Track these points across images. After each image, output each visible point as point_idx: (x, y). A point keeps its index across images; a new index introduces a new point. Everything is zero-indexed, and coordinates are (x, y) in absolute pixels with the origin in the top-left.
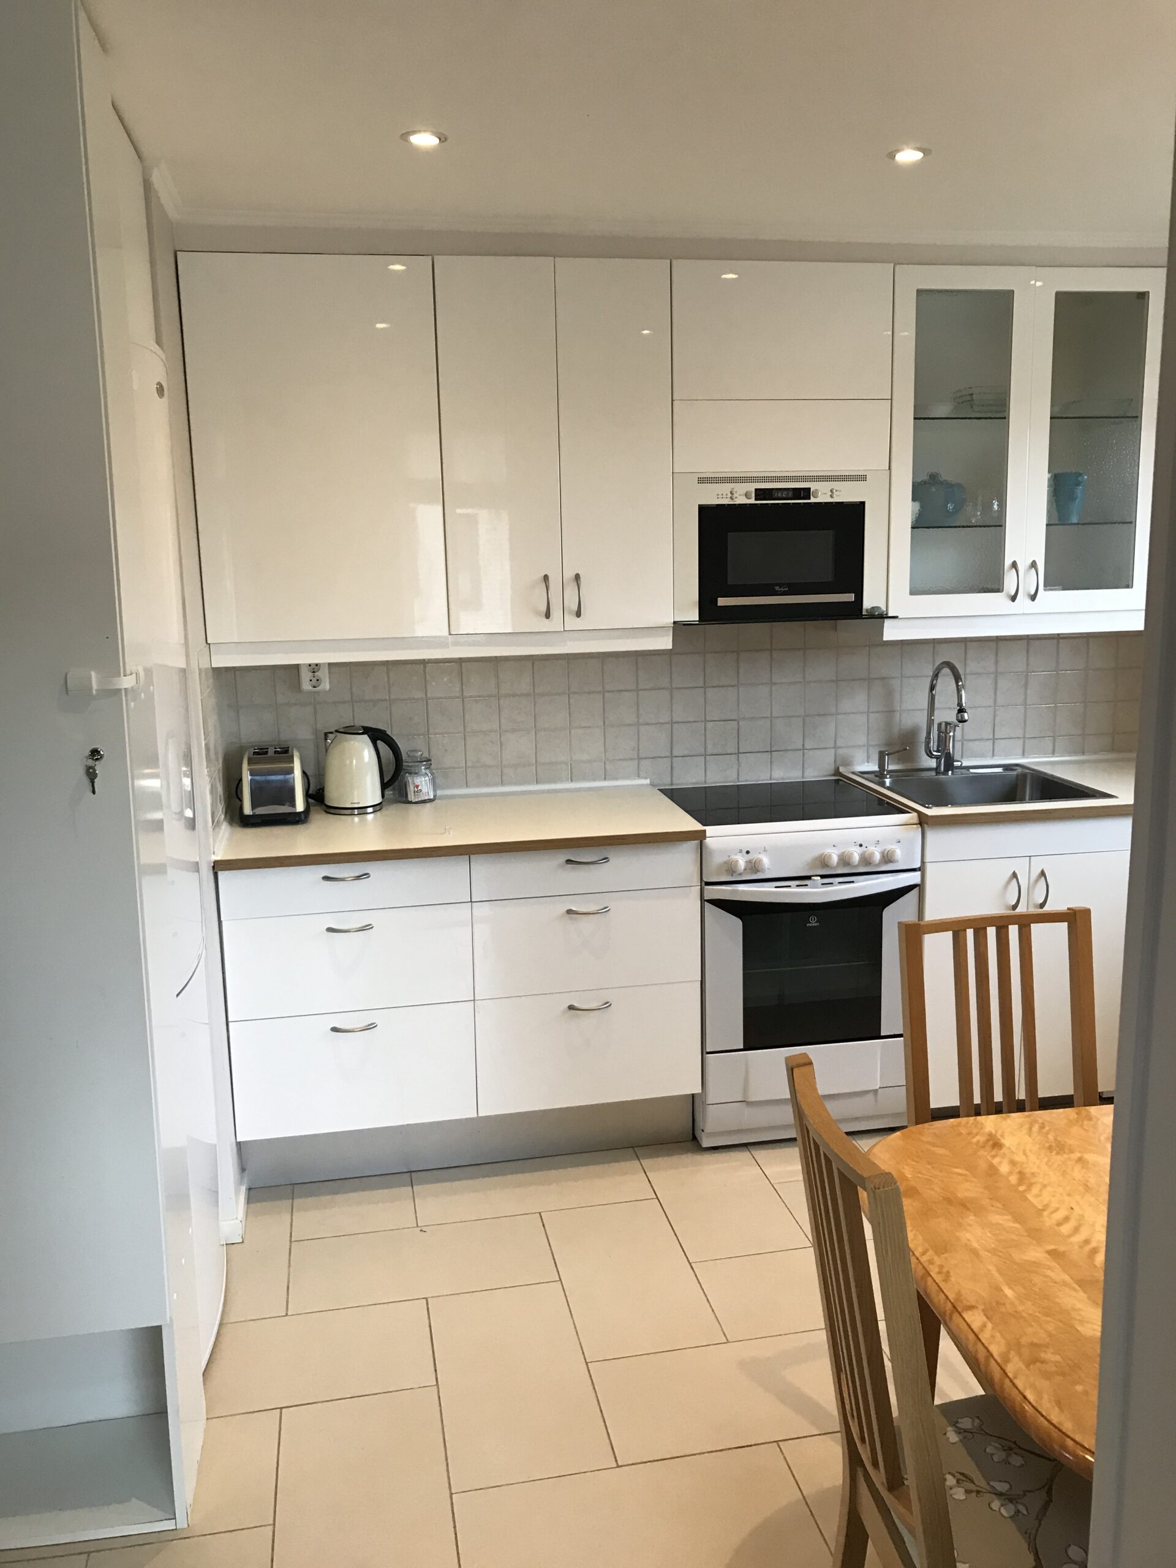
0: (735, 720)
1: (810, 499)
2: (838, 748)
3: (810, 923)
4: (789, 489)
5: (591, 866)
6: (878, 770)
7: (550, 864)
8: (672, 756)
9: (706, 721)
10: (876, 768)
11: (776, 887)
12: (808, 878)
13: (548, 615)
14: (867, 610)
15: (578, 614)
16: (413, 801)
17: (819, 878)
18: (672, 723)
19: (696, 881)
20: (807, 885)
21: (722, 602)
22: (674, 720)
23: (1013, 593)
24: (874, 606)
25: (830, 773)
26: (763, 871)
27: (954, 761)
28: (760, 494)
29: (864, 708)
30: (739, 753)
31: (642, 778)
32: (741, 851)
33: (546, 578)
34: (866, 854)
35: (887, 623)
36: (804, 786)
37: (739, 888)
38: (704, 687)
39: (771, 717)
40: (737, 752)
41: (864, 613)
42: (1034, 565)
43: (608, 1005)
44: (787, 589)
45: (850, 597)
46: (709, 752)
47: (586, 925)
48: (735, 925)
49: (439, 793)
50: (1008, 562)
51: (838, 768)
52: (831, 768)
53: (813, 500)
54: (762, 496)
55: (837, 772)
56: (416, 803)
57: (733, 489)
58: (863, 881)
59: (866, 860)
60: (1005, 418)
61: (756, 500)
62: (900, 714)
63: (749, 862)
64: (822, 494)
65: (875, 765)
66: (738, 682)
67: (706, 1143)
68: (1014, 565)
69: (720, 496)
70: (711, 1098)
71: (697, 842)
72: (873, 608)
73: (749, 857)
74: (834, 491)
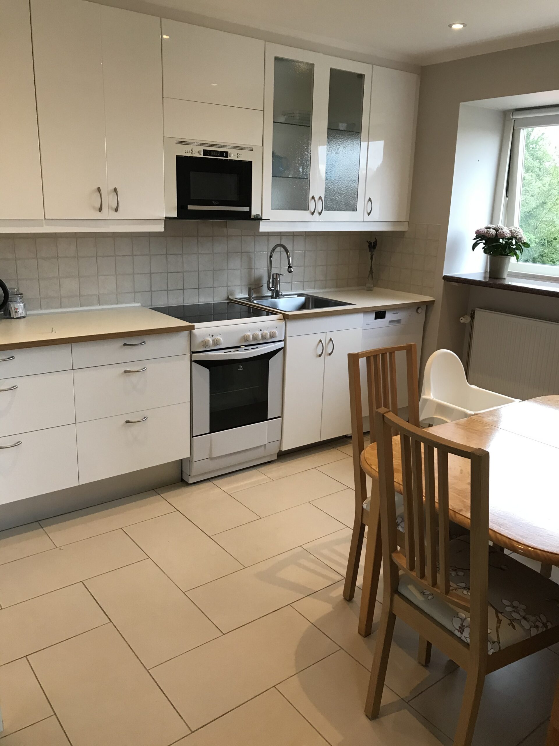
0: (182, 272)
1: (228, 157)
2: (228, 286)
3: (239, 369)
4: (218, 151)
5: (137, 346)
6: (248, 297)
7: (114, 347)
8: (151, 291)
9: (167, 273)
10: (247, 296)
11: (225, 352)
12: (239, 347)
13: (100, 210)
14: (254, 216)
15: (116, 210)
16: (15, 317)
17: (244, 347)
18: (151, 273)
19: (188, 352)
20: (238, 351)
21: (190, 207)
22: (152, 272)
23: (313, 211)
24: (257, 214)
25: (224, 299)
26: (220, 344)
27: (279, 292)
28: (206, 152)
29: (239, 267)
30: (184, 289)
31: (137, 303)
32: (209, 335)
33: (99, 189)
34: (263, 334)
35: (261, 223)
36: (214, 305)
37: (209, 354)
38: (167, 254)
39: (199, 271)
40: (183, 289)
41: (252, 217)
42: (320, 198)
43: (146, 418)
44: (218, 203)
45: (247, 209)
46: (170, 289)
47: (134, 378)
48: (206, 372)
49: (28, 313)
50: (311, 196)
51: (229, 296)
52: (225, 296)
53: (229, 158)
54: (206, 154)
55: (228, 298)
56: (16, 318)
57: (192, 148)
58: (263, 347)
59: (264, 337)
60: (309, 126)
61: (203, 155)
62: (255, 270)
63: (213, 341)
64: (233, 156)
65: (247, 295)
66: (183, 252)
67: (191, 481)
68: (313, 198)
69: (187, 152)
70: (194, 460)
71: (188, 331)
72: (257, 215)
73: (214, 338)
74: (239, 154)
